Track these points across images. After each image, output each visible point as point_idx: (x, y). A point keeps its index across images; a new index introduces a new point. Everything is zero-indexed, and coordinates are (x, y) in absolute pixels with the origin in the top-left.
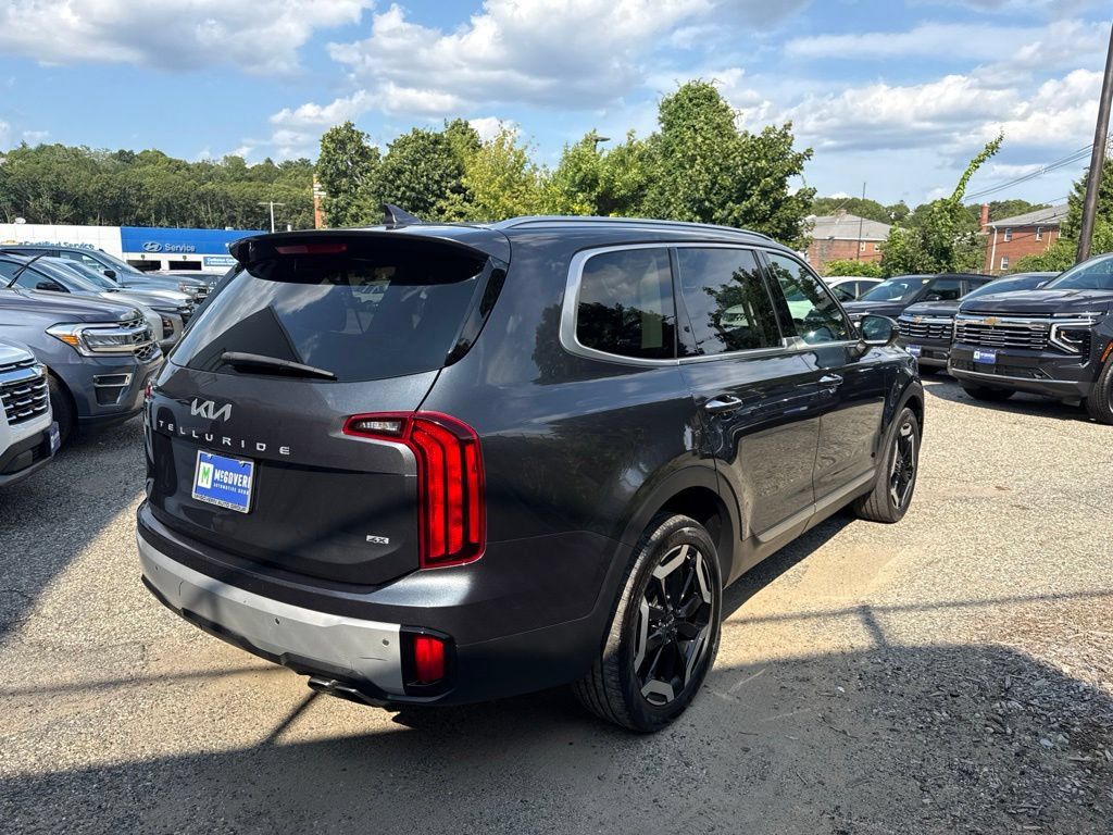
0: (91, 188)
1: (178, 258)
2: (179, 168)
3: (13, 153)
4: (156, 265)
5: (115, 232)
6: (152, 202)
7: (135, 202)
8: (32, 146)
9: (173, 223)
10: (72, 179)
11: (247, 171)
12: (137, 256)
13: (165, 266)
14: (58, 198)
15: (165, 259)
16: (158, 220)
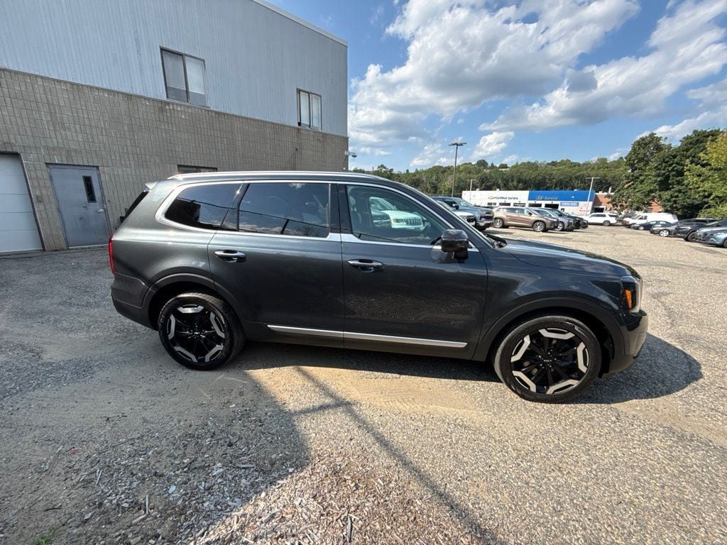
0: (533, 176)
1: (549, 202)
2: (575, 166)
3: (513, 166)
4: (540, 205)
5: (526, 193)
6: (554, 180)
7: (547, 181)
8: (519, 163)
9: (561, 189)
10: (525, 174)
11: (607, 164)
12: (533, 202)
13: (543, 206)
14: (519, 181)
15: (543, 203)
16: (555, 187)
